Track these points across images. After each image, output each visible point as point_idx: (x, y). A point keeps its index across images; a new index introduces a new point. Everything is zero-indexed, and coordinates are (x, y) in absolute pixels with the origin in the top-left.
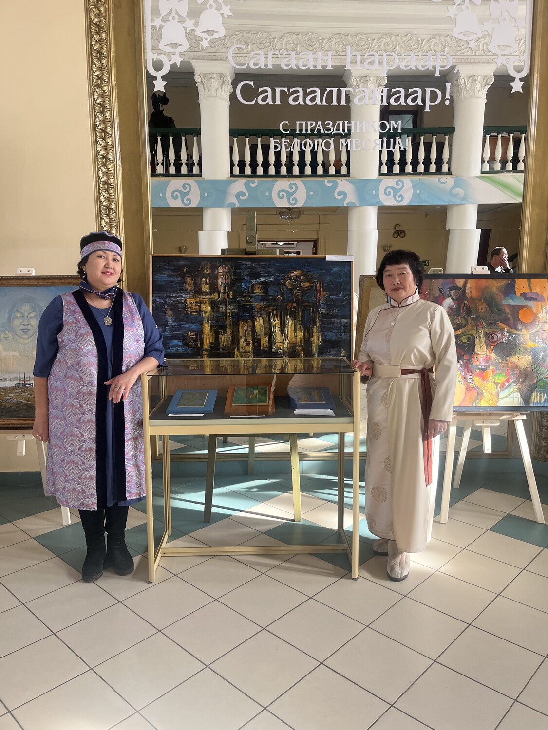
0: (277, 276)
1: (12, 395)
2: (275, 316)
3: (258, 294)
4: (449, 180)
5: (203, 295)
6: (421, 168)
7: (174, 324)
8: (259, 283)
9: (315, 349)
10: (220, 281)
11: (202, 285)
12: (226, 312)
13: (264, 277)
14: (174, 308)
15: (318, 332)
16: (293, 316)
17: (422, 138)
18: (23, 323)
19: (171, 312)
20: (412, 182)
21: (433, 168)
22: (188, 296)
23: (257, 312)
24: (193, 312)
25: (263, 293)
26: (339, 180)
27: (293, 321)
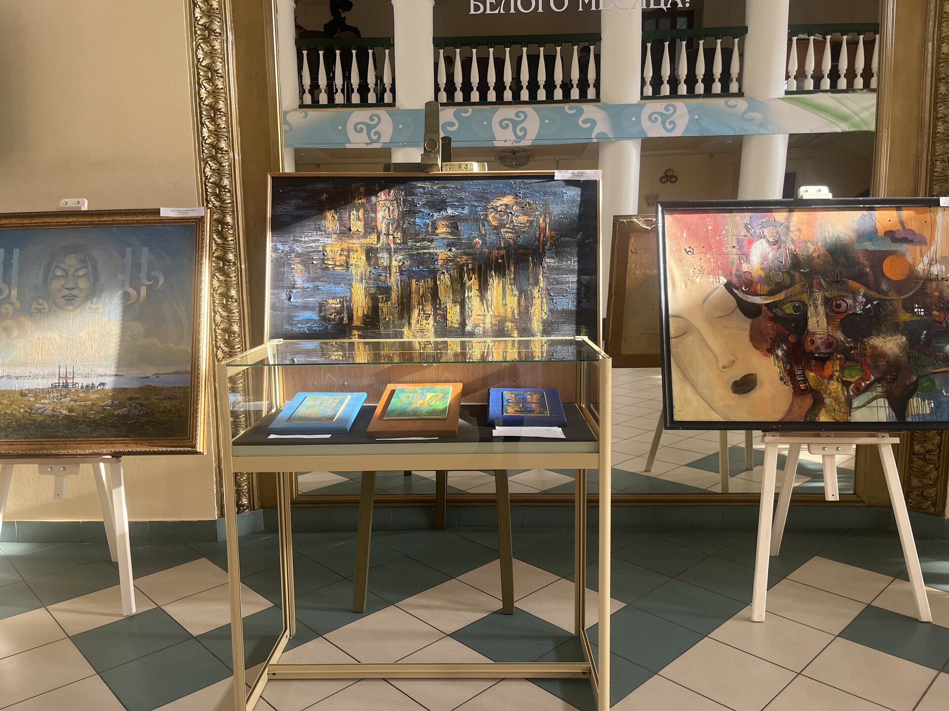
0: (474, 205)
1: (46, 402)
2: (471, 272)
3: (443, 236)
4: (740, 104)
5: (353, 238)
6: (700, 88)
7: (306, 285)
8: (444, 219)
9: (536, 325)
10: (380, 215)
11: (352, 222)
12: (390, 267)
13: (453, 207)
14: (306, 259)
15: (542, 298)
16: (500, 272)
17: (701, 42)
18: (66, 287)
19: (300, 266)
20: (687, 106)
21: (717, 87)
22: (329, 241)
23: (441, 266)
24: (338, 266)
25: (451, 234)
26: (585, 106)
27: (500, 280)
